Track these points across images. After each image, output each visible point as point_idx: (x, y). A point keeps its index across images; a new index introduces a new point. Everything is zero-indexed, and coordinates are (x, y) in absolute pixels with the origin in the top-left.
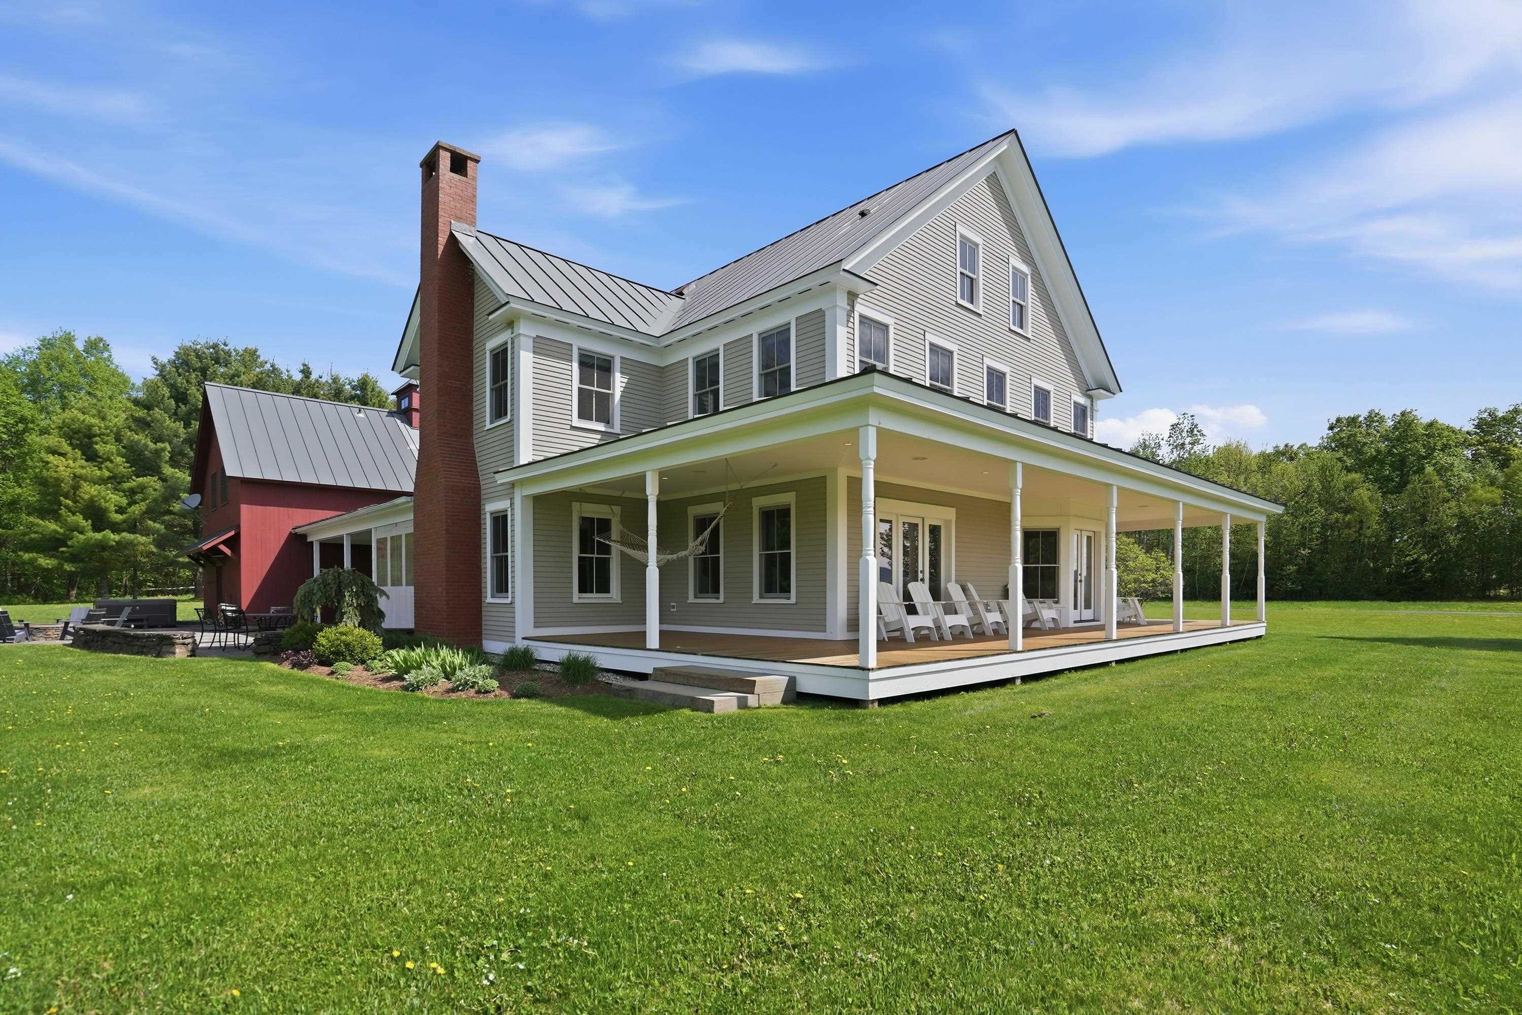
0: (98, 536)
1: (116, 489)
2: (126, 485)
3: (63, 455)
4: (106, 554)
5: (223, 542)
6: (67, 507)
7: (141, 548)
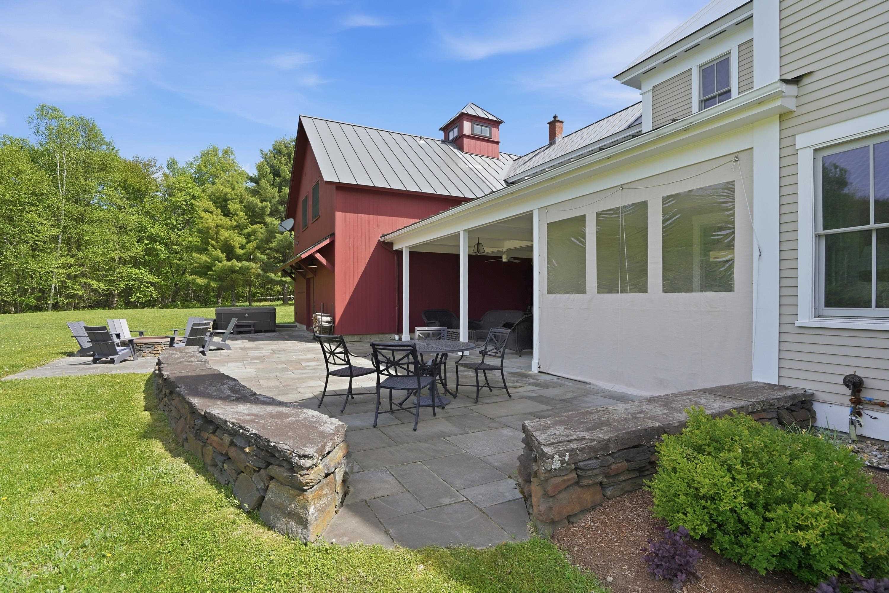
0: (229, 264)
1: (240, 234)
2: (245, 231)
3: (211, 213)
4: (234, 275)
5: (319, 251)
6: (213, 246)
7: (253, 271)
